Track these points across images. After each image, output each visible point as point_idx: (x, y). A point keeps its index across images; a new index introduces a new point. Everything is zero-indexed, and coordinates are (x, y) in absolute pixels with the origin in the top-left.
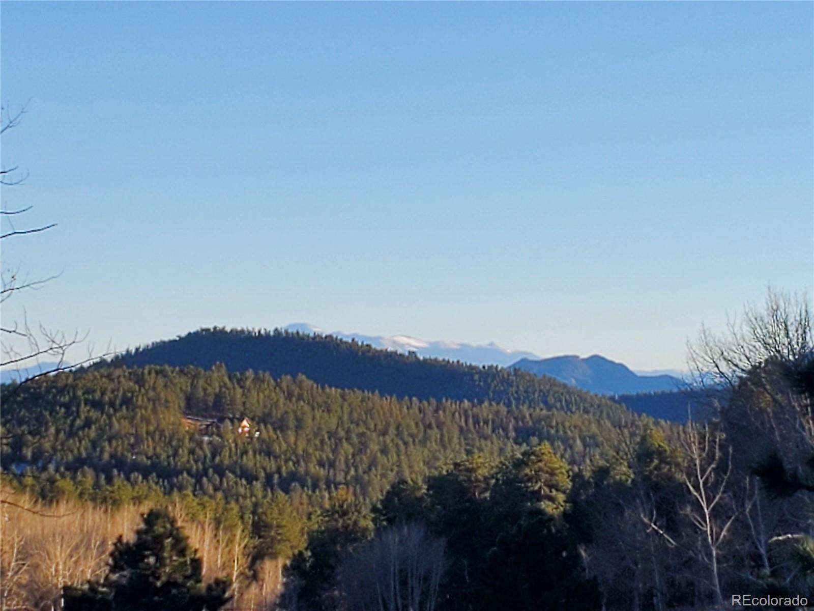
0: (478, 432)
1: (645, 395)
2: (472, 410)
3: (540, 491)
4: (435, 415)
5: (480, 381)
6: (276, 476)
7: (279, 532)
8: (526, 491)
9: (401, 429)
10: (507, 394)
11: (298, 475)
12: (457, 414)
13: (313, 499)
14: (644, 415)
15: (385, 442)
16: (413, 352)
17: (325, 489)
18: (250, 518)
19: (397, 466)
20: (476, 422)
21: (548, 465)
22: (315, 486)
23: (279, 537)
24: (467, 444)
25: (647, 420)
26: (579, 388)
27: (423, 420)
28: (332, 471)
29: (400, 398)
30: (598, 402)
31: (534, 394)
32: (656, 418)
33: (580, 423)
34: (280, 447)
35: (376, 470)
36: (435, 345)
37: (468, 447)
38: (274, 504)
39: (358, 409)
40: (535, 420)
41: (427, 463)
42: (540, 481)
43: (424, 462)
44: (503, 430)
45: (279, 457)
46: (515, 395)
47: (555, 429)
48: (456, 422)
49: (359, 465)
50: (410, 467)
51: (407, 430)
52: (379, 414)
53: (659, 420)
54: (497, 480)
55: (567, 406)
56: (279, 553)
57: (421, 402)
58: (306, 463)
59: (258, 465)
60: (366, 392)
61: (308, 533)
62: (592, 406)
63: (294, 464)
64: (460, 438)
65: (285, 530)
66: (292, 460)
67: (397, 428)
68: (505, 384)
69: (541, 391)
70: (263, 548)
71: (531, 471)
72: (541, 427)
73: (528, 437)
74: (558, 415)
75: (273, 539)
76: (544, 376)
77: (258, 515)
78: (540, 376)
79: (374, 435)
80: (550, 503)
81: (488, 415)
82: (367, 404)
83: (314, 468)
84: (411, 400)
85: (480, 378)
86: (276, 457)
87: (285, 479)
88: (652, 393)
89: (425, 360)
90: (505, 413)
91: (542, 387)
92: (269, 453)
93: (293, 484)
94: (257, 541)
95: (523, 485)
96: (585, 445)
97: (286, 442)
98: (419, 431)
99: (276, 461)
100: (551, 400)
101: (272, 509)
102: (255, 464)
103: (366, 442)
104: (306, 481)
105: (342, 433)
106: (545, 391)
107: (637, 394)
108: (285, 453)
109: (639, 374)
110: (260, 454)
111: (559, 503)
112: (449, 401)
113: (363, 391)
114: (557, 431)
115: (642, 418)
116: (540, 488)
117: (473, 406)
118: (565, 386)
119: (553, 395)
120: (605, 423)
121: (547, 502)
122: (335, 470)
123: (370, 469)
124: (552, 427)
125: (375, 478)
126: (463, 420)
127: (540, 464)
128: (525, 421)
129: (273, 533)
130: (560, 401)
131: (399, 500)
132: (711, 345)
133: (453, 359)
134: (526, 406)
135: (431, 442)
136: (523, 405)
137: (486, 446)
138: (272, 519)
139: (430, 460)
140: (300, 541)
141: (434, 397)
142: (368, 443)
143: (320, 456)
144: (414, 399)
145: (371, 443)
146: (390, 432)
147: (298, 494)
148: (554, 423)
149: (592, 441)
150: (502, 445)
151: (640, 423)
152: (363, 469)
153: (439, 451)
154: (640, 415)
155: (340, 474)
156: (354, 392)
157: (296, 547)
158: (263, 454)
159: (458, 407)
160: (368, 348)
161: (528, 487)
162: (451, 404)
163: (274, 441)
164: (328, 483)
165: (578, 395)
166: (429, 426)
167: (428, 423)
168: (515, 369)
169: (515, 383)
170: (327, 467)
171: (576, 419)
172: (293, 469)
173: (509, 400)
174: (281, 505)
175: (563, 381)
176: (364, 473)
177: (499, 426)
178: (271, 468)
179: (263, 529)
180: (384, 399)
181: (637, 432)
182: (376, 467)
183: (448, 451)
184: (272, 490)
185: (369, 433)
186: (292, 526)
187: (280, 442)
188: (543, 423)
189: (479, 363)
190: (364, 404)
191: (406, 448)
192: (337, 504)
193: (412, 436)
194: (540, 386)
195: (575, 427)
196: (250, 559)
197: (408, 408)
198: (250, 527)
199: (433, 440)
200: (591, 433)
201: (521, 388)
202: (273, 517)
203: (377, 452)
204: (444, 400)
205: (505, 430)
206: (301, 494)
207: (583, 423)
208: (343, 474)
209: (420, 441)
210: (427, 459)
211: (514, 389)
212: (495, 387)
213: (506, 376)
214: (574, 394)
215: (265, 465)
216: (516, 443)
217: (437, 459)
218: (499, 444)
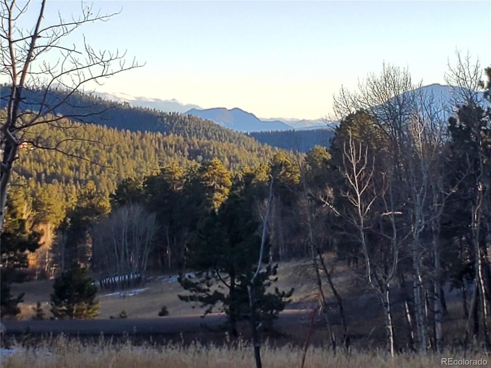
0: (166, 152)
1: (266, 132)
2: (163, 138)
3: (214, 187)
4: (141, 141)
5: (167, 121)
6: (43, 175)
7: (49, 208)
8: (206, 186)
9: (120, 149)
10: (183, 129)
11: (57, 174)
12: (154, 141)
13: (66, 189)
14: (266, 144)
15: (110, 156)
16: (127, 103)
17: (73, 184)
18: (31, 199)
19: (118, 171)
20: (165, 146)
21: (220, 171)
22: (67, 182)
23: (48, 211)
24: (159, 159)
25: (267, 147)
26: (227, 128)
27: (133, 144)
28: (77, 173)
29: (119, 130)
30: (238, 136)
31: (199, 130)
32: (273, 146)
33: (227, 148)
34: (46, 157)
35: (105, 173)
36: (139, 99)
37: (160, 161)
38: (46, 191)
39: (94, 136)
40: (200, 146)
41: (135, 170)
42: (214, 180)
43: (134, 169)
44: (182, 151)
45: (46, 163)
46: (188, 131)
47: (212, 151)
48: (153, 146)
49: (95, 170)
50: (125, 172)
51: (124, 150)
52: (107, 139)
53: (275, 147)
54: (188, 179)
55: (220, 138)
56: (49, 221)
57: (132, 132)
58: (62, 167)
59: (32, 168)
60: (99, 126)
61: (66, 209)
62: (234, 138)
63: (54, 168)
64: (155, 156)
65: (53, 206)
66: (53, 166)
67: (118, 148)
68: (182, 124)
69: (204, 128)
70: (38, 217)
71: (209, 174)
72: (204, 150)
73: (196, 156)
74: (214, 143)
75: (44, 211)
76: (206, 120)
77: (36, 197)
78: (204, 120)
79: (104, 152)
80: (220, 194)
81: (172, 142)
82: (99, 133)
83: (66, 171)
84: (126, 131)
85: (167, 120)
86: (43, 164)
87: (49, 176)
88: (270, 132)
89: (134, 108)
90: (183, 141)
91: (205, 126)
92: (39, 161)
93: (54, 180)
94: (35, 213)
95: (204, 183)
96: (230, 161)
97: (49, 155)
98: (130, 151)
99: (44, 166)
100: (210, 134)
101: (45, 194)
102: (31, 168)
103: (98, 156)
104: (62, 179)
105: (84, 150)
106: (207, 129)
107: (261, 132)
108: (49, 161)
109: (262, 120)
110: (34, 162)
111: (225, 194)
112: (149, 133)
113: (97, 125)
114: (214, 152)
115: (265, 146)
116: (214, 184)
117: (164, 136)
118: (218, 126)
119: (211, 132)
120: (242, 148)
121: (218, 194)
122: (79, 172)
123: (101, 172)
124: (210, 150)
125: (103, 177)
126: (157, 145)
127: (215, 171)
128: (195, 146)
129: (45, 209)
130: (215, 135)
131: (126, 190)
132: (346, 97)
133: (151, 108)
134: (195, 137)
135: (138, 157)
136: (194, 137)
137: (171, 160)
138: (45, 200)
139: (137, 168)
140: (61, 214)
141: (140, 130)
142: (100, 156)
143: (71, 164)
144: (128, 131)
145: (102, 156)
146: (113, 151)
147: (57, 186)
148: (212, 148)
149: (234, 159)
150: (180, 160)
151: (263, 149)
152: (96, 172)
153: (143, 162)
154: (263, 145)
155: (82, 175)
156: (92, 126)
157: (59, 217)
158: (35, 161)
159: (154, 137)
160: (99, 99)
161: (207, 184)
162: (151, 134)
163: (42, 154)
164: (75, 180)
165: (226, 132)
166: (137, 147)
167: (136, 145)
168: (189, 115)
169: (188, 123)
170: (74, 170)
171: (225, 145)
172: (54, 171)
173: (184, 133)
174: (50, 192)
175: (217, 123)
176: (97, 174)
177: (178, 148)
178: (40, 170)
179: (39, 206)
180: (110, 130)
181: (261, 154)
182: (104, 171)
183: (148, 163)
184: (41, 183)
185: (100, 151)
186: (57, 205)
187: (46, 154)
188: (205, 147)
189: (167, 110)
190: (98, 133)
191: (123, 160)
192: (87, 192)
193: (126, 153)
194: (203, 126)
195: (225, 150)
196: (32, 224)
197: (124, 137)
198: (31, 205)
199: (139, 155)
200: (234, 155)
201: (192, 126)
202: (45, 198)
203: (105, 162)
204: (146, 132)
205: (183, 151)
206: (59, 186)
207: (229, 148)
208: (84, 174)
209: (131, 156)
210: (135, 167)
211: (188, 127)
212: (177, 125)
213: (183, 119)
214: (223, 131)
215: (37, 168)
216: (189, 159)
217: (141, 167)
218: (178, 159)
